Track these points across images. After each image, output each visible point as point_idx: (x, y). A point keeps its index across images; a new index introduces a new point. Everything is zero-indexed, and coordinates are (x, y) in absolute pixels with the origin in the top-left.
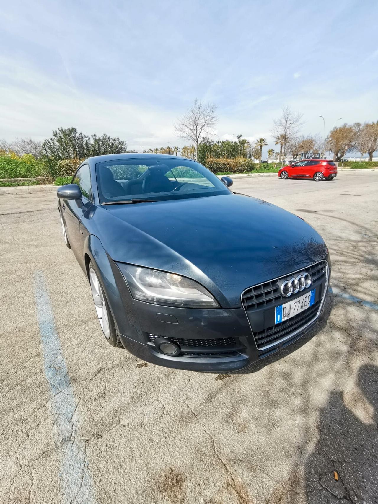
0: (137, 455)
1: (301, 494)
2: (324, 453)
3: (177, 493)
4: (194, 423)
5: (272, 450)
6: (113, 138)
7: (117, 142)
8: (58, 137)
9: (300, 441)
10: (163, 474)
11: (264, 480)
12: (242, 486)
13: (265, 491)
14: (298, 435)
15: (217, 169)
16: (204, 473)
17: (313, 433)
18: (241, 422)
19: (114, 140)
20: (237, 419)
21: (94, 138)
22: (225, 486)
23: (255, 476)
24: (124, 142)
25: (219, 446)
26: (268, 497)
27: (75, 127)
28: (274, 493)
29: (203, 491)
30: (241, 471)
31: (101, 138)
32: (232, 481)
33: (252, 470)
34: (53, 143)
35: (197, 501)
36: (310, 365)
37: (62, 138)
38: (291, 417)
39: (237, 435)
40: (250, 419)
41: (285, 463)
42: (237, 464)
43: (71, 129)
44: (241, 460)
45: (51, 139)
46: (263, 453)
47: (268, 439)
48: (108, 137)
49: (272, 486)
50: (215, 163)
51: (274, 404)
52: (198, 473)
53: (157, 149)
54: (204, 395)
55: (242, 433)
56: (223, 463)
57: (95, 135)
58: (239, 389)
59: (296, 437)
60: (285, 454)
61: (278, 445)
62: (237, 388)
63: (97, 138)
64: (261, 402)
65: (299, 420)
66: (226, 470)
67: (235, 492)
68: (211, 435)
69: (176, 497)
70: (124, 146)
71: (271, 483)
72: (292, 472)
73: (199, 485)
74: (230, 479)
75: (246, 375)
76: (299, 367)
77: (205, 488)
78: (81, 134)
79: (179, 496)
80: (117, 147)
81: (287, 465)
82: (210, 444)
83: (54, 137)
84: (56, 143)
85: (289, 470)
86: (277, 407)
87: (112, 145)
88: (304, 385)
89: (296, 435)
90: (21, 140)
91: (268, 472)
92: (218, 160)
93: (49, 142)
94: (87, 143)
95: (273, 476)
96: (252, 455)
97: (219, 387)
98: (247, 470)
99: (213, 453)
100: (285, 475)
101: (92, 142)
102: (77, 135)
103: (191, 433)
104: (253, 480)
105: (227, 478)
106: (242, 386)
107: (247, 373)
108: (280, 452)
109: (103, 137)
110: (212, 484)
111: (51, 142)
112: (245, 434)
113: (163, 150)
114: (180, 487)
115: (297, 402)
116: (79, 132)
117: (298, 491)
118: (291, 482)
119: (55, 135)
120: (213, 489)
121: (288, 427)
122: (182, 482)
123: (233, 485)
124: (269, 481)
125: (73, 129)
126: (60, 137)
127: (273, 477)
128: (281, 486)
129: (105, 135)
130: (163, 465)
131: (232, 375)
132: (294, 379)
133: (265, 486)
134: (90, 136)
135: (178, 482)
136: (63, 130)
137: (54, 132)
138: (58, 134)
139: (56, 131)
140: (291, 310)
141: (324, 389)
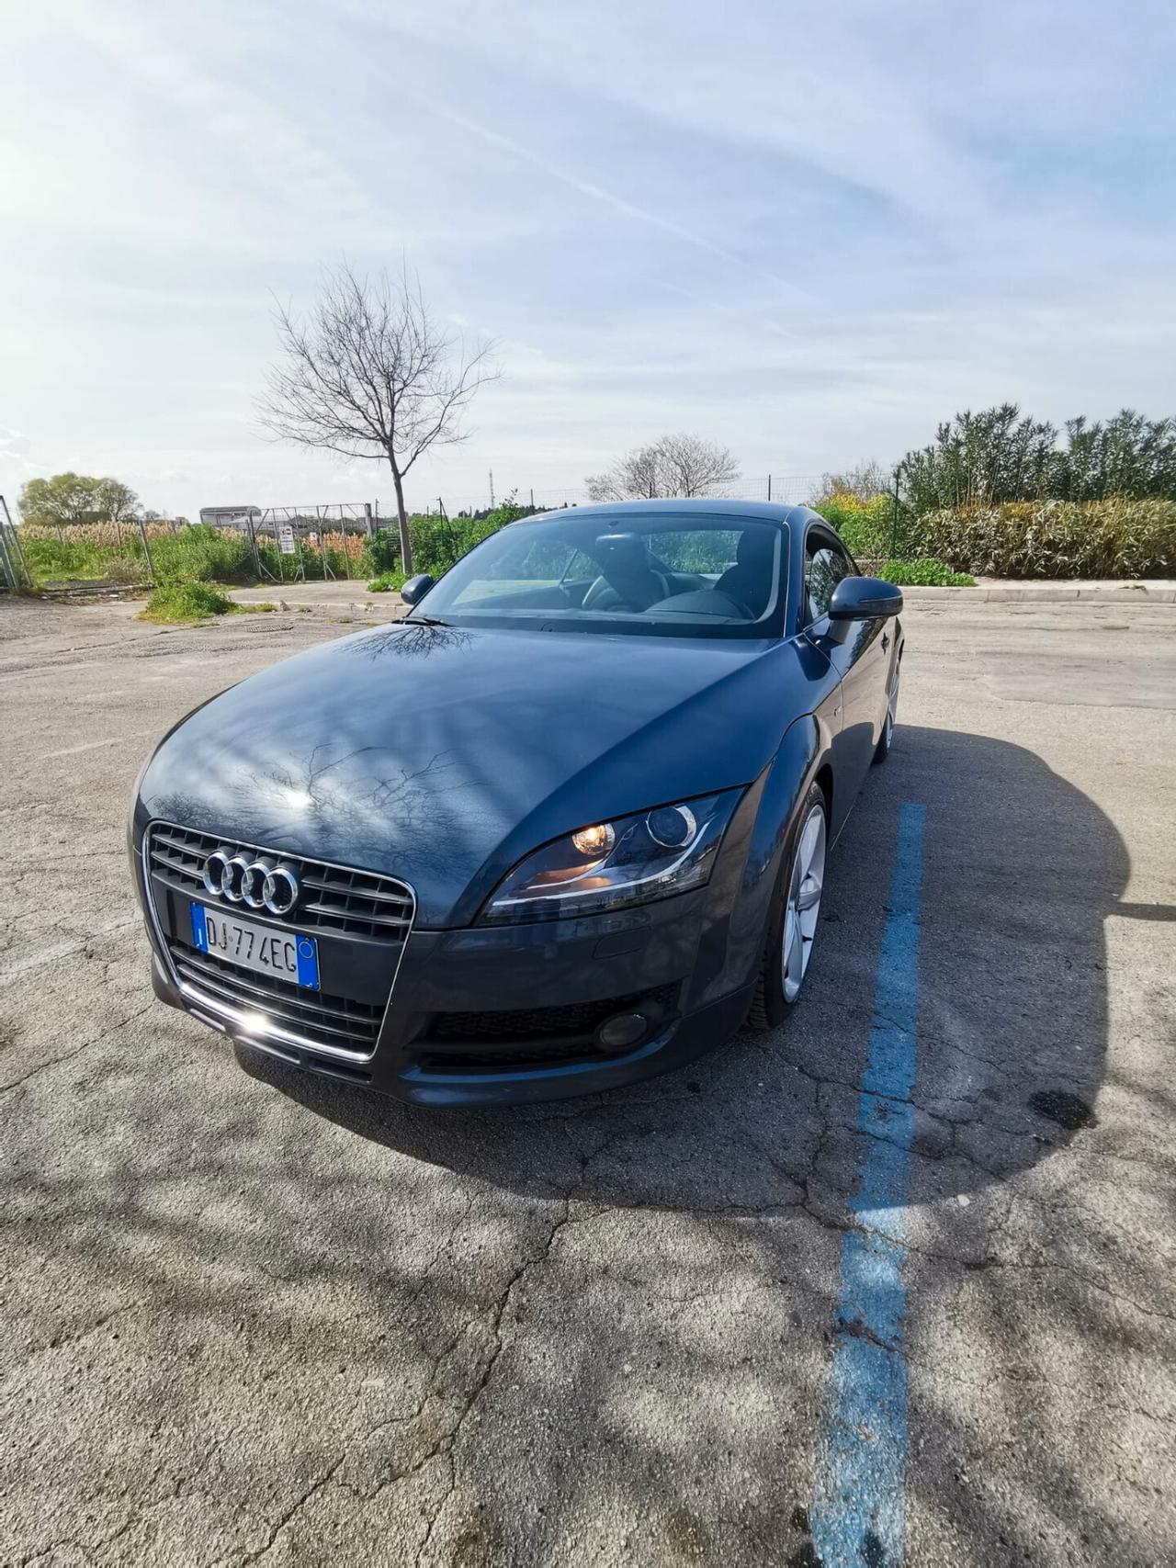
6: (1156, 419)
8: (951, 441)
9: (47, 1174)
17: (65, 1194)
19: (1160, 429)
21: (1074, 428)
27: (1011, 404)
31: (1105, 427)
34: (930, 459)
37: (959, 444)
38: (110, 1152)
40: (108, 1093)
43: (998, 411)
45: (927, 450)
47: (58, 1124)
57: (1080, 422)
63: (1087, 428)
65: (102, 1167)
76: (281, 1147)
78: (1029, 421)
83: (938, 443)
84: (939, 459)
88: (216, 1167)
89: (64, 1165)
93: (917, 458)
94: (1041, 450)
101: (1062, 445)
102: (1013, 429)
109: (1115, 421)
111: (925, 456)
115: (156, 1158)
116: (1021, 417)
119: (943, 437)
125: (1006, 409)
126: (955, 440)
129: (1124, 413)
132: (232, 1143)
134: (1058, 424)
136: (972, 418)
137: (940, 429)
138: (952, 432)
139: (948, 425)
140: (228, 941)
141: (202, 1209)
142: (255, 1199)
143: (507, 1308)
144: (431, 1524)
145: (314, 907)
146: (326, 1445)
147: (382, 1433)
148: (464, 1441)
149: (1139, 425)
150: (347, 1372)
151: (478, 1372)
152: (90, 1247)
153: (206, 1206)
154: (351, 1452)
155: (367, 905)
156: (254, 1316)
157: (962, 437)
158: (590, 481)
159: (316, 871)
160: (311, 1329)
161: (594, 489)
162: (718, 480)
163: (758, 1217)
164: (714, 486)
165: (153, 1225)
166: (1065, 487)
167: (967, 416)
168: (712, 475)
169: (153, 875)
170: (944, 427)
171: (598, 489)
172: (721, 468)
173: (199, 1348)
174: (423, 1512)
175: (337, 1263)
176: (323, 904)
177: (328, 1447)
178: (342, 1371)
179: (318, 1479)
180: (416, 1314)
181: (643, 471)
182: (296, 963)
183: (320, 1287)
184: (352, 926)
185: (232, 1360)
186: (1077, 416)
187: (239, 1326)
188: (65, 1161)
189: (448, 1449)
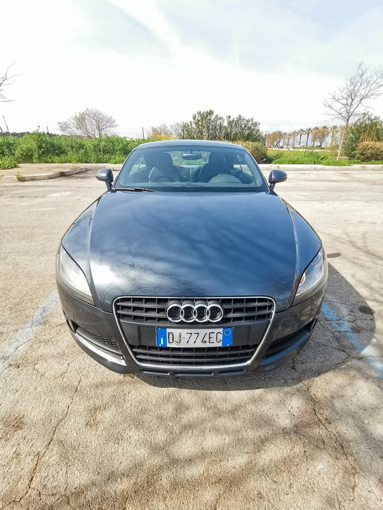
0: (19, 392)
1: (70, 506)
2: (126, 496)
3: (9, 433)
4: (69, 395)
5: (91, 457)
6: (247, 119)
7: (251, 123)
8: (196, 120)
9: (120, 469)
10: (17, 415)
11: (60, 472)
12: (44, 463)
13: (51, 480)
14: (125, 463)
15: (372, 155)
16: (35, 435)
17: (139, 472)
18: (98, 419)
19: (248, 121)
20: (99, 414)
21: (228, 119)
22: (36, 454)
23: (59, 464)
24: (258, 123)
25: (64, 423)
26: (48, 486)
27: (212, 110)
28: (55, 487)
29: (22, 445)
30: (54, 452)
31: (235, 119)
32: (43, 454)
33: (62, 459)
34: (191, 125)
35: (12, 447)
36: (218, 413)
37: (199, 121)
38: (138, 445)
39: (83, 426)
40: (106, 422)
41: (87, 475)
42: (58, 446)
43: (209, 111)
44: (64, 446)
45: (190, 122)
46: (83, 453)
47: (98, 446)
48: (242, 117)
49: (60, 481)
50: (371, 148)
51: (138, 424)
52: (32, 431)
53: (310, 129)
54: (100, 380)
55: (89, 427)
56: (52, 438)
57: (229, 117)
58: (127, 393)
59: (121, 463)
60: (96, 468)
61: (101, 457)
62: (127, 390)
63: (231, 119)
64: (130, 415)
65: (142, 452)
66: (48, 444)
67: (36, 463)
68: (69, 412)
69: (7, 435)
70: (257, 127)
71: (61, 479)
72: (84, 486)
73: (25, 439)
74: (43, 452)
75: (147, 385)
76: (204, 408)
77: (25, 444)
78: (217, 116)
79: (8, 436)
80: (249, 128)
81: (87, 477)
82: (61, 417)
83: (193, 120)
84: (194, 125)
85: (83, 482)
86: (137, 428)
87: (245, 127)
88: (188, 427)
89: (123, 461)
90: (176, 123)
91: (69, 470)
92: (377, 143)
93: (188, 125)
94: (221, 125)
95: (68, 475)
96: (75, 448)
97: (116, 381)
98: (59, 456)
99: (55, 426)
100: (77, 483)
101: (226, 124)
102: (213, 117)
103: (60, 401)
104: (54, 466)
105: (42, 449)
106: (133, 392)
107: (150, 384)
108: (94, 463)
109: (237, 118)
110: (30, 445)
111: (189, 124)
112: (90, 429)
113: (317, 131)
114: (15, 431)
115: (161, 437)
116: (215, 114)
117: (70, 503)
118: (74, 492)
119: (194, 118)
120: (27, 449)
121: (125, 451)
122: (19, 429)
123: (40, 457)
124: (63, 476)
125: (210, 111)
126: (198, 119)
127: (68, 477)
128: (65, 487)
129: (239, 116)
130: (23, 409)
131: (136, 378)
132: (184, 416)
133: (56, 476)
134: (225, 118)
135: (17, 426)
136: (202, 113)
137: (193, 116)
138: (197, 117)
139: (195, 115)
140: (182, 339)
141: (201, 445)
142: (216, 430)
143: (323, 421)
144: (374, 493)
145: (231, 315)
146: (329, 494)
147: (338, 480)
148: (357, 467)
149: (243, 120)
150: (310, 469)
151: (338, 445)
152: (175, 485)
153: (202, 443)
154: (337, 491)
155: (253, 309)
156: (263, 470)
157: (199, 119)
158: (59, 123)
159: (228, 301)
160: (284, 463)
161: (61, 127)
162: (110, 127)
163: (345, 364)
164: (109, 129)
165: (190, 461)
166: (227, 137)
167: (200, 112)
168: (108, 124)
169: (121, 320)
170: (194, 115)
171: (64, 126)
172: (111, 122)
173: (260, 493)
174: (369, 492)
175: (267, 437)
176: (234, 313)
177: (330, 494)
178: (308, 470)
179: (338, 505)
180: (305, 439)
181: (81, 120)
182: (221, 339)
183: (271, 447)
184: (247, 318)
185: (274, 490)
186: (229, 116)
187: (263, 477)
188: (122, 459)
189: (356, 472)
